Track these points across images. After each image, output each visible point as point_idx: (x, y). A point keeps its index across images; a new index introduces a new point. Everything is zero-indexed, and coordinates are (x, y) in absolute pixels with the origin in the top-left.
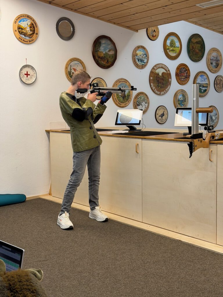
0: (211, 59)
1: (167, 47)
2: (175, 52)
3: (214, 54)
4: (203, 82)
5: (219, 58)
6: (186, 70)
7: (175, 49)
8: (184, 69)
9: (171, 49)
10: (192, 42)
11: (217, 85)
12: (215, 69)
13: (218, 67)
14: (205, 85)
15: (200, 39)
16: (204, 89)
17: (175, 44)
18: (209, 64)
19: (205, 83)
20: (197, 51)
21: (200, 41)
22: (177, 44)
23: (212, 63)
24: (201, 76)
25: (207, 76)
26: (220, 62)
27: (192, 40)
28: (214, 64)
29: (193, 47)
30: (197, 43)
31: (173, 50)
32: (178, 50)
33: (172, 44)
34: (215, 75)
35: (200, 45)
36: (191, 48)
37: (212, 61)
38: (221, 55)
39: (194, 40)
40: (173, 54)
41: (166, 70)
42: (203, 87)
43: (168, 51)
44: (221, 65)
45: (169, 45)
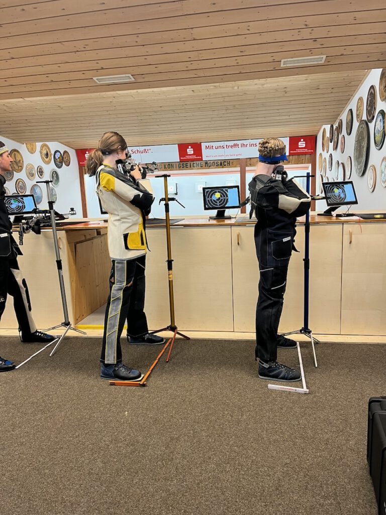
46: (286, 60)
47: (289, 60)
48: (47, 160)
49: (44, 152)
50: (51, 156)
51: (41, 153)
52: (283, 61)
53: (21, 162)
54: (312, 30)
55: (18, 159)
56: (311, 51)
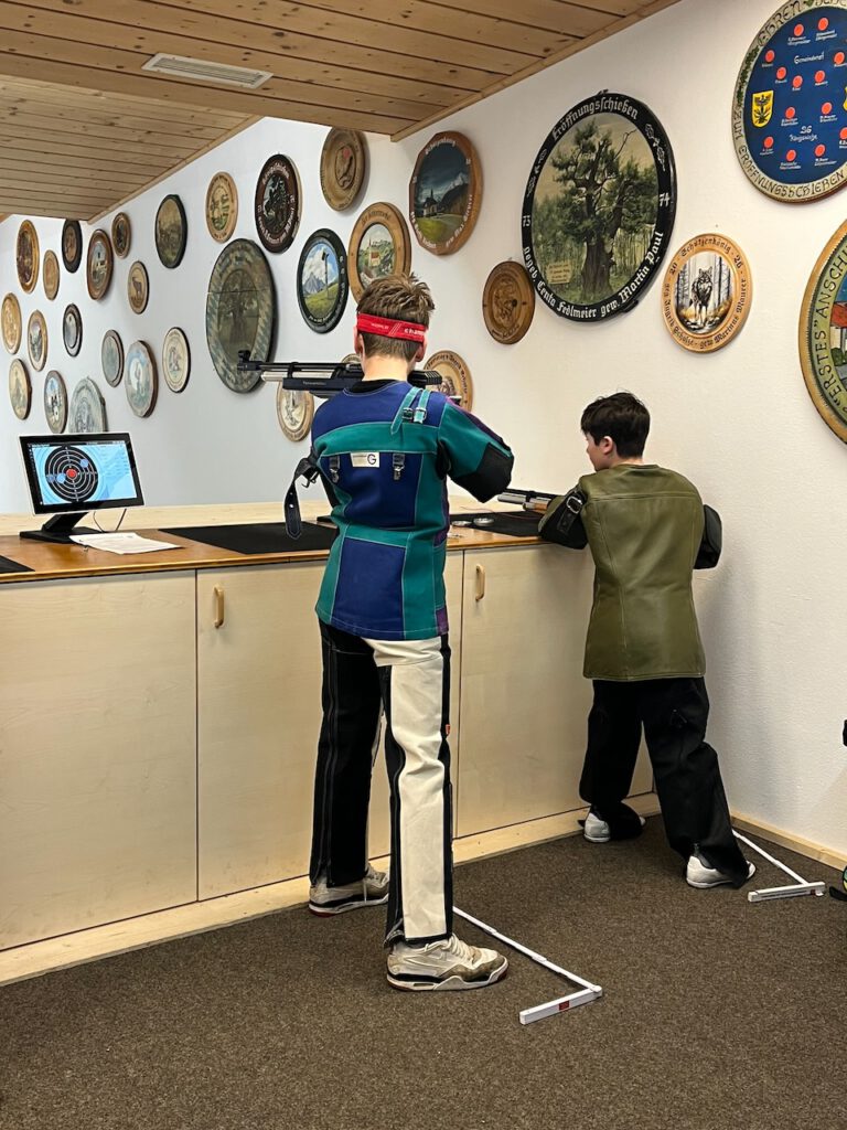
46: (170, 57)
47: (178, 58)
52: (159, 57)
54: (296, 9)
56: (247, 54)
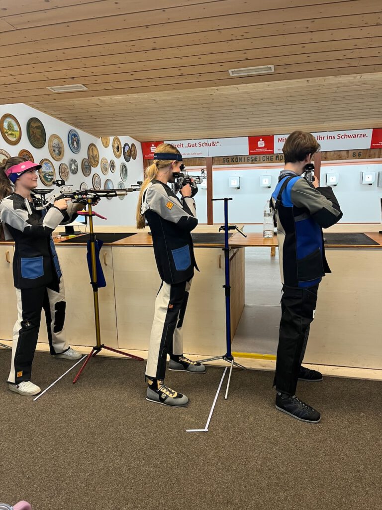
0: (53, 146)
1: (5, 131)
2: (14, 136)
3: (56, 141)
4: (49, 171)
5: (60, 146)
6: (30, 157)
7: (13, 133)
8: (27, 156)
9: (10, 132)
10: (32, 127)
11: (62, 173)
12: (58, 157)
13: (61, 155)
14: (50, 174)
15: (40, 124)
16: (50, 177)
17: (13, 127)
18: (52, 151)
19: (51, 171)
20: (38, 136)
21: (39, 126)
22: (16, 128)
23: (54, 151)
24: (46, 164)
25: (52, 164)
26: (62, 150)
27: (32, 124)
28: (57, 152)
29: (33, 132)
30: (37, 127)
31: (12, 134)
32: (18, 134)
33: (10, 127)
34: (59, 163)
35: (40, 130)
36: (32, 133)
37: (54, 148)
38: (62, 143)
39: (34, 125)
40: (13, 139)
41: (7, 157)
42: (49, 175)
43: (6, 135)
44: (63, 153)
45: (7, 128)
48: (118, 153)
49: (116, 146)
50: (121, 150)
51: (113, 147)
53: (97, 156)
55: (95, 153)
